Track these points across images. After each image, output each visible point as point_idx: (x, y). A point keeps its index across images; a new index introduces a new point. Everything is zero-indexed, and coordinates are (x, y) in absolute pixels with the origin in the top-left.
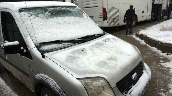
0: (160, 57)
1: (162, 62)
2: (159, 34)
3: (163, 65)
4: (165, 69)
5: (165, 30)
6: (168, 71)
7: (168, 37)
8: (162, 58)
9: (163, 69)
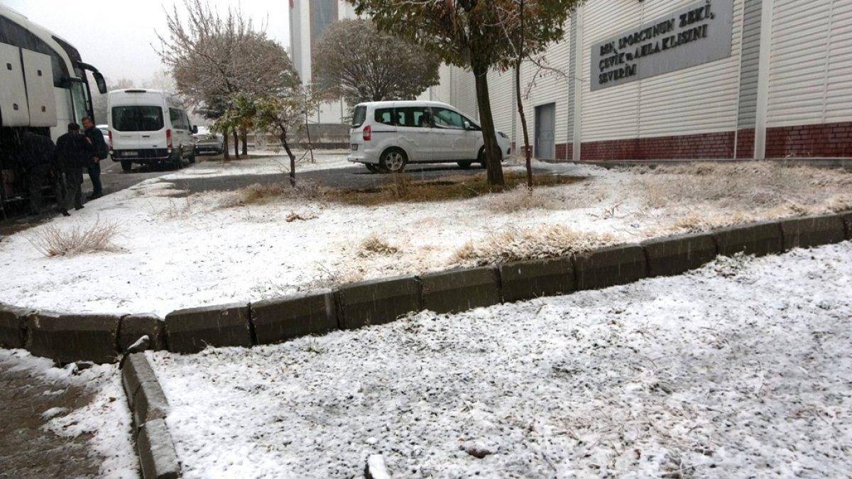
0: (47, 392)
1: (56, 416)
2: (42, 277)
3: (60, 429)
4: (68, 445)
5: (72, 251)
6: (83, 449)
7: (84, 283)
8: (55, 393)
9: (60, 448)
